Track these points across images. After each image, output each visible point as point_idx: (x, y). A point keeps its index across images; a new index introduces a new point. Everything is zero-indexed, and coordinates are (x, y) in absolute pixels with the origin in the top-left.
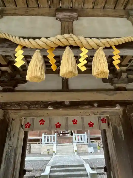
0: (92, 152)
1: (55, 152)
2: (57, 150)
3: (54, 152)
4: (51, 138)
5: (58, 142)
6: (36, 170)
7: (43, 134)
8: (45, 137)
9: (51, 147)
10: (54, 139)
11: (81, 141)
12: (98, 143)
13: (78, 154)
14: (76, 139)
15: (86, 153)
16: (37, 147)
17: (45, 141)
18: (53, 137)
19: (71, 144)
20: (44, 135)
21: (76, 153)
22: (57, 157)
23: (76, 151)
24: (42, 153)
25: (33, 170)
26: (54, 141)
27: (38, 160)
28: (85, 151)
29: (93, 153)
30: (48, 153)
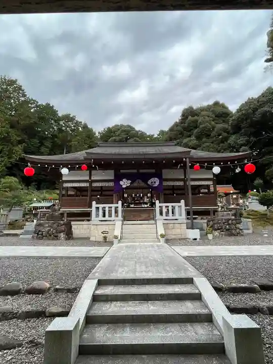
0: (195, 239)
1: (119, 238)
2: (122, 233)
3: (116, 237)
4: (110, 212)
5: (125, 218)
6: (57, 290)
7: (94, 203)
8: (97, 208)
9: (111, 227)
10: (116, 212)
11: (173, 216)
12: (206, 221)
13: (167, 241)
14: (161, 214)
15: (183, 241)
16: (85, 226)
17: (97, 215)
18: (114, 208)
19: (153, 222)
20: (97, 204)
21: (162, 240)
22: (121, 248)
23: (162, 236)
24: (92, 239)
25: (49, 288)
26: (117, 216)
27: (77, 255)
28: (180, 236)
29: (198, 240)
30: (105, 238)
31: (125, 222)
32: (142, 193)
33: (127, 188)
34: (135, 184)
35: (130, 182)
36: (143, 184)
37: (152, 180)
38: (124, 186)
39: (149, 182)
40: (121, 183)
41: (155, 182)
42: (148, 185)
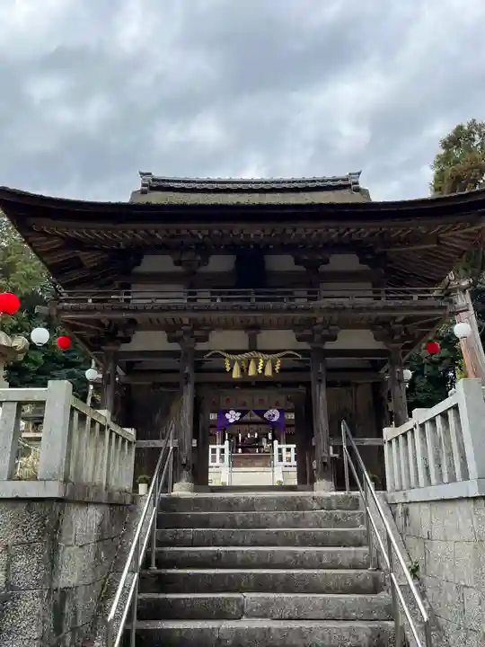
5: (234, 464)
31: (234, 469)
32: (257, 432)
33: (236, 423)
34: (247, 417)
35: (239, 414)
36: (256, 417)
37: (271, 412)
38: (232, 421)
39: (266, 416)
40: (227, 416)
41: (274, 416)
42: (265, 419)
